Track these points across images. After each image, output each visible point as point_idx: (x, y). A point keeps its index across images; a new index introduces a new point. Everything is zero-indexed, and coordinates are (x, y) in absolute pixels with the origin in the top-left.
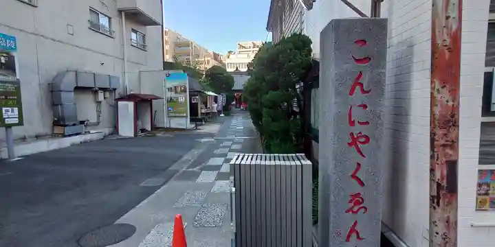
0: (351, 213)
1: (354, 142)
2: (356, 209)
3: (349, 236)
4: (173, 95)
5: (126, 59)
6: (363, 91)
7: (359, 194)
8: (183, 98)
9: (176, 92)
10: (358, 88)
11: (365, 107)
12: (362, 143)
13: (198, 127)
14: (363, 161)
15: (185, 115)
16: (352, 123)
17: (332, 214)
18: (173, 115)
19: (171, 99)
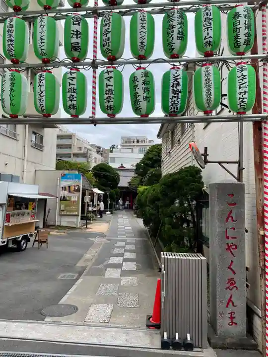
0: (228, 289)
1: (229, 248)
2: (231, 287)
3: (228, 304)
4: (66, 193)
5: (26, 160)
6: (233, 221)
7: (233, 278)
8: (76, 197)
9: (70, 191)
10: (230, 218)
11: (234, 229)
12: (233, 249)
13: (88, 226)
14: (234, 260)
15: (76, 213)
16: (228, 238)
17: (218, 290)
18: (65, 213)
19: (64, 197)
